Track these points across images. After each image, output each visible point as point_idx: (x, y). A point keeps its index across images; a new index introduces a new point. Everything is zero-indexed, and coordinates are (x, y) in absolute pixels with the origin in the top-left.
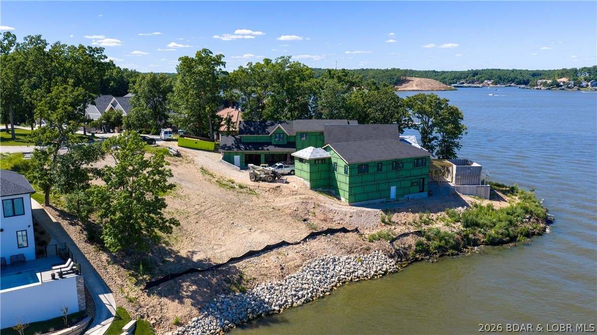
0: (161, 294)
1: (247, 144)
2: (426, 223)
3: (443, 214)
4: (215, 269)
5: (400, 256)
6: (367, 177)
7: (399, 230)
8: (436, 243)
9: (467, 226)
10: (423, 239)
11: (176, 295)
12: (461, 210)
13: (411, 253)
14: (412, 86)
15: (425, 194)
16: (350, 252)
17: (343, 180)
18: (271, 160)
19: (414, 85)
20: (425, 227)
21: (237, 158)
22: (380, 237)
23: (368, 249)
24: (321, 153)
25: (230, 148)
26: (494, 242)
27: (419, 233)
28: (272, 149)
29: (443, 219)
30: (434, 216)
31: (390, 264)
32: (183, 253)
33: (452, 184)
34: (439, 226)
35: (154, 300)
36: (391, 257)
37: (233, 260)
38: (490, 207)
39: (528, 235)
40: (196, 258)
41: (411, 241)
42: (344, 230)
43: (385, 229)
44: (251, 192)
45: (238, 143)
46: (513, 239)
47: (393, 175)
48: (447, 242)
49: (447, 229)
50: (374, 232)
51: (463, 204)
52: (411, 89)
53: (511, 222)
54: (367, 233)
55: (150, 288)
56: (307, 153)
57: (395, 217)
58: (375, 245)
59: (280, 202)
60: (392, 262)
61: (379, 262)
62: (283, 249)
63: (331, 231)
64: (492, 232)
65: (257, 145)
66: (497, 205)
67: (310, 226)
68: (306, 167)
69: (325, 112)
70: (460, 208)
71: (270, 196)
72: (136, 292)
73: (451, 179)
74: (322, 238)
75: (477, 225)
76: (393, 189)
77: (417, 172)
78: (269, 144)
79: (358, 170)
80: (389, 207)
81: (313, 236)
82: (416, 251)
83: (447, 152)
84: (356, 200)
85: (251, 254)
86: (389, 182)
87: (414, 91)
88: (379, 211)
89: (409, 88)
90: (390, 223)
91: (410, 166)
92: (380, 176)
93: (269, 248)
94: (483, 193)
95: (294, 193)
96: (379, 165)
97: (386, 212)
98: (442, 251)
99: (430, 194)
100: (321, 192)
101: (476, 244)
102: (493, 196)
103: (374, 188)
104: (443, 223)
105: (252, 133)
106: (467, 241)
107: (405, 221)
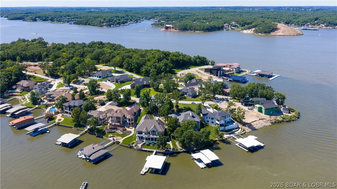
0: (244, 126)
1: (245, 102)
2: (276, 118)
3: (279, 116)
4: (249, 124)
5: (272, 123)
7: (272, 119)
8: (278, 121)
9: (283, 119)
10: (276, 121)
11: (246, 126)
12: (282, 116)
13: (274, 123)
14: (280, 33)
16: (265, 122)
17: (263, 111)
18: (250, 105)
19: (281, 32)
20: (276, 119)
21: (244, 104)
22: (269, 120)
24: (260, 106)
25: (242, 102)
26: (287, 121)
27: (275, 120)
29: (279, 117)
30: (278, 117)
31: (270, 124)
32: (244, 121)
33: (282, 111)
34: (278, 119)
35: (244, 127)
37: (251, 123)
38: (288, 115)
39: (293, 120)
40: (246, 122)
41: (274, 121)
42: (264, 119)
43: (270, 119)
44: (249, 112)
45: (244, 101)
46: (290, 121)
47: (271, 110)
49: (280, 119)
50: (268, 119)
51: (283, 115)
52: (279, 34)
53: (290, 118)
54: (267, 119)
55: (243, 125)
56: (258, 106)
57: (271, 117)
58: (268, 121)
59: (254, 114)
61: (269, 124)
62: (256, 121)
63: (262, 119)
64: (287, 120)
65: (247, 102)
66: (289, 115)
67: (259, 118)
68: (258, 108)
69: (259, 96)
71: (252, 112)
72: (242, 126)
73: (282, 109)
74: (261, 120)
75: (285, 119)
76: (271, 112)
77: (276, 109)
78: (249, 102)
79: (266, 110)
80: (271, 115)
81: (260, 120)
83: (282, 104)
84: (265, 114)
85: (252, 122)
87: (280, 35)
88: (269, 116)
89: (278, 34)
90: (271, 118)
93: (254, 121)
94: (287, 112)
95: (256, 112)
96: (269, 109)
97: (270, 116)
98: (278, 123)
99: (278, 113)
100: (260, 112)
101: (284, 122)
102: (289, 113)
103: (269, 112)
104: (279, 118)
105: (246, 100)
106: (283, 121)
107: (273, 118)
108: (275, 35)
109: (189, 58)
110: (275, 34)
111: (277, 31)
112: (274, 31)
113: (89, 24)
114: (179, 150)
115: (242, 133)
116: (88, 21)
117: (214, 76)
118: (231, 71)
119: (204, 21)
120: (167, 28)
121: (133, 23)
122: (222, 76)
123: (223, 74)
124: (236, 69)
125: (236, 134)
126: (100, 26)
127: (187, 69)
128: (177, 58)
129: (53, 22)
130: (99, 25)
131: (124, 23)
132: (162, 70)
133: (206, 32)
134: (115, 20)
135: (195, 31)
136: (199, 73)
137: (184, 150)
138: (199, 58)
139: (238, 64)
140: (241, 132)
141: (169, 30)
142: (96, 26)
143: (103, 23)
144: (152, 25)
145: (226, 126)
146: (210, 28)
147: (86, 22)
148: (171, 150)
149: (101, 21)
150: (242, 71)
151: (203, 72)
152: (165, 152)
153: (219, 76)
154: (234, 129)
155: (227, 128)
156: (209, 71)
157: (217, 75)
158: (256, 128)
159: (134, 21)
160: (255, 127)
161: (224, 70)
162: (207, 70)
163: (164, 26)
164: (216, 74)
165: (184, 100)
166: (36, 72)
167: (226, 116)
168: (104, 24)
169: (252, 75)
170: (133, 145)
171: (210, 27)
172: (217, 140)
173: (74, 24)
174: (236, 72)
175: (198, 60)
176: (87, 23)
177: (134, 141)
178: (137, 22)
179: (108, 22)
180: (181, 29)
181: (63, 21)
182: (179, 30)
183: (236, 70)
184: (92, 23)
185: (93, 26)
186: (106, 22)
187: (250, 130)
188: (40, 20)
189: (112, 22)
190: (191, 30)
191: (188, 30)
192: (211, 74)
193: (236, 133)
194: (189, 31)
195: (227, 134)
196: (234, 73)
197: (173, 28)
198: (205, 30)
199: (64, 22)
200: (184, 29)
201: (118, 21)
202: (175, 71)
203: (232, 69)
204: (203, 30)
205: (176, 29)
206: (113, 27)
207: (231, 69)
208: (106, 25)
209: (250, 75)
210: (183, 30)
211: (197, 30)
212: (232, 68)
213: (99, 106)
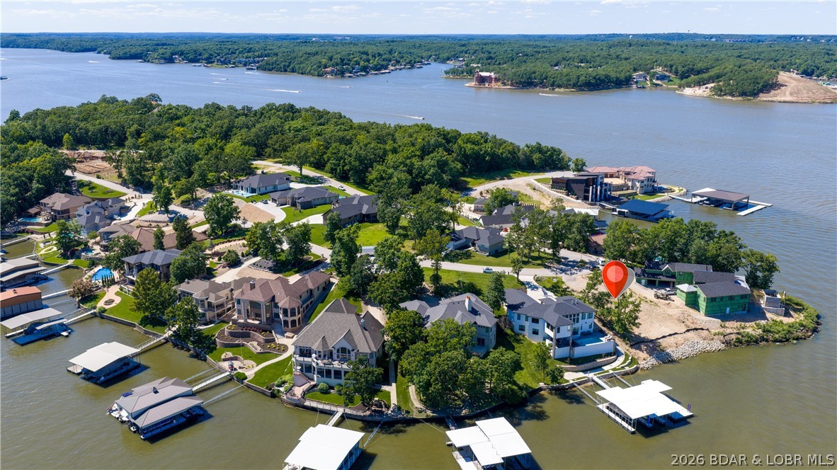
0: (636, 349)
1: (649, 274)
2: (743, 328)
3: (753, 323)
4: (652, 341)
5: (728, 343)
6: (714, 303)
7: (728, 331)
8: (746, 339)
9: (764, 331)
10: (740, 336)
11: (640, 349)
12: (763, 322)
13: (732, 342)
14: (785, 95)
15: (745, 312)
16: (704, 339)
17: (702, 304)
18: (663, 285)
19: (787, 93)
20: (742, 330)
21: (643, 281)
22: (719, 334)
23: (713, 339)
24: (692, 288)
25: (640, 276)
26: (776, 341)
27: (738, 333)
28: (664, 279)
29: (752, 327)
30: (748, 324)
31: (722, 346)
32: (636, 333)
33: (763, 306)
34: (749, 330)
35: (633, 351)
36: (723, 343)
37: (657, 339)
38: (781, 322)
39: (798, 339)
40: (642, 336)
41: (734, 337)
42: (702, 329)
43: (721, 330)
44: (656, 305)
45: (644, 272)
46: (787, 340)
47: (729, 302)
48: (751, 339)
49: (754, 333)
50: (717, 331)
51: (765, 318)
52: (783, 99)
53: (789, 331)
54: (713, 331)
55: (631, 346)
56: (685, 287)
57: (727, 324)
58: (716, 337)
59: (671, 311)
60: (723, 345)
61: (717, 345)
62: (676, 336)
63: (696, 329)
64: (777, 336)
65: (654, 275)
66: (786, 320)
67: (687, 326)
68: (684, 295)
69: (694, 258)
70: (763, 321)
71: (665, 307)
72: (627, 347)
73: (763, 303)
74: (692, 332)
75: (770, 331)
76: (728, 309)
77: (742, 301)
78: (662, 275)
79: (711, 301)
80: (724, 318)
81: (688, 331)
82: (735, 342)
83: (765, 284)
84: (708, 314)
85: (664, 337)
86: (726, 306)
87: (785, 102)
88: (719, 320)
89: (779, 98)
90: (725, 327)
91: (739, 298)
92: (722, 303)
93: (670, 335)
94: (780, 313)
95: (677, 307)
96: (722, 298)
97: (723, 321)
98: (748, 343)
99: (748, 311)
100: (690, 307)
101: (767, 340)
102: (787, 314)
103: (718, 309)
104: (751, 329)
105: (651, 268)
106: (763, 339)
107: (732, 326)
108: (772, 101)
109: (510, 148)
110: (770, 99)
111: (776, 92)
112: (768, 92)
113: (293, 71)
114: (415, 415)
115: (627, 369)
116: (290, 63)
117: (577, 199)
118: (628, 189)
119: (582, 65)
120: (482, 80)
121: (400, 69)
122: (601, 200)
123: (605, 196)
124: (642, 182)
125: (608, 371)
126: (318, 76)
127: (502, 179)
128: (476, 148)
129: (209, 65)
130: (316, 73)
131: (378, 68)
132: (427, 177)
133: (583, 90)
134: (355, 59)
135: (553, 89)
136: (534, 189)
137: (430, 413)
138: (539, 149)
139: (651, 170)
140: (623, 368)
141: (487, 85)
142: (309, 73)
143: (326, 67)
144: (447, 73)
145: (575, 344)
146: (593, 81)
147: (287, 64)
148: (390, 412)
149: (320, 63)
150: (661, 190)
151: (546, 188)
152: (370, 419)
153: (592, 200)
154: (600, 356)
155: (579, 352)
156: (565, 185)
157: (586, 198)
158: (675, 356)
159: (405, 65)
160: (671, 353)
161: (606, 184)
162: (558, 183)
163: (476, 76)
164: (582, 194)
165: (464, 260)
166: (99, 174)
167: (578, 315)
168: (328, 69)
169: (690, 200)
170: (282, 389)
171: (594, 78)
172: (541, 389)
173: (258, 68)
174: (643, 191)
175: (536, 156)
176: (289, 66)
177: (287, 377)
178: (413, 67)
179: (337, 65)
180: (517, 83)
181: (234, 63)
182: (512, 85)
183: (643, 184)
184: (299, 68)
185: (302, 74)
186: (333, 66)
187: (652, 361)
188: (183, 59)
189: (349, 65)
190: (544, 86)
191: (535, 86)
192: (568, 195)
193: (605, 368)
194: (538, 88)
195: (576, 372)
196: (636, 194)
197: (497, 80)
198: (580, 86)
199: (235, 65)
200: (527, 83)
201: (362, 63)
202: (467, 183)
203: (632, 184)
204: (574, 86)
205: (504, 84)
206: (349, 76)
207: (630, 184)
208: (332, 73)
209: (683, 201)
210: (523, 86)
211: (559, 86)
212: (633, 180)
213: (224, 267)
